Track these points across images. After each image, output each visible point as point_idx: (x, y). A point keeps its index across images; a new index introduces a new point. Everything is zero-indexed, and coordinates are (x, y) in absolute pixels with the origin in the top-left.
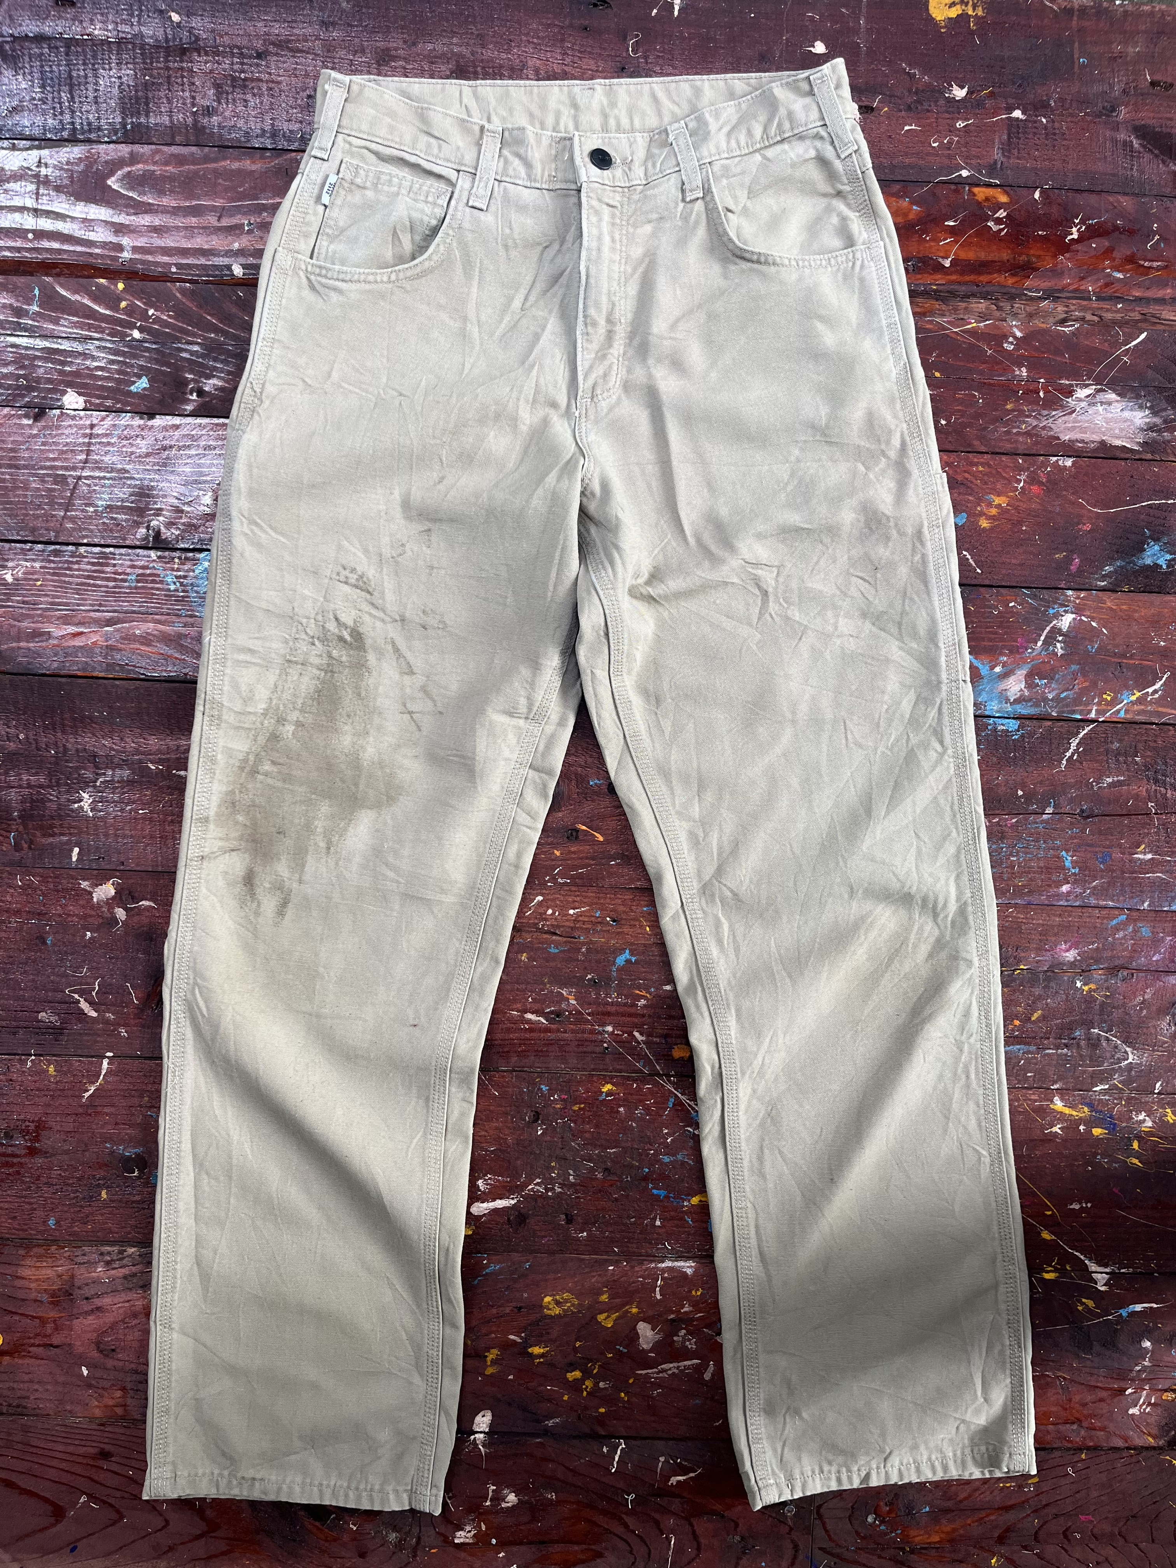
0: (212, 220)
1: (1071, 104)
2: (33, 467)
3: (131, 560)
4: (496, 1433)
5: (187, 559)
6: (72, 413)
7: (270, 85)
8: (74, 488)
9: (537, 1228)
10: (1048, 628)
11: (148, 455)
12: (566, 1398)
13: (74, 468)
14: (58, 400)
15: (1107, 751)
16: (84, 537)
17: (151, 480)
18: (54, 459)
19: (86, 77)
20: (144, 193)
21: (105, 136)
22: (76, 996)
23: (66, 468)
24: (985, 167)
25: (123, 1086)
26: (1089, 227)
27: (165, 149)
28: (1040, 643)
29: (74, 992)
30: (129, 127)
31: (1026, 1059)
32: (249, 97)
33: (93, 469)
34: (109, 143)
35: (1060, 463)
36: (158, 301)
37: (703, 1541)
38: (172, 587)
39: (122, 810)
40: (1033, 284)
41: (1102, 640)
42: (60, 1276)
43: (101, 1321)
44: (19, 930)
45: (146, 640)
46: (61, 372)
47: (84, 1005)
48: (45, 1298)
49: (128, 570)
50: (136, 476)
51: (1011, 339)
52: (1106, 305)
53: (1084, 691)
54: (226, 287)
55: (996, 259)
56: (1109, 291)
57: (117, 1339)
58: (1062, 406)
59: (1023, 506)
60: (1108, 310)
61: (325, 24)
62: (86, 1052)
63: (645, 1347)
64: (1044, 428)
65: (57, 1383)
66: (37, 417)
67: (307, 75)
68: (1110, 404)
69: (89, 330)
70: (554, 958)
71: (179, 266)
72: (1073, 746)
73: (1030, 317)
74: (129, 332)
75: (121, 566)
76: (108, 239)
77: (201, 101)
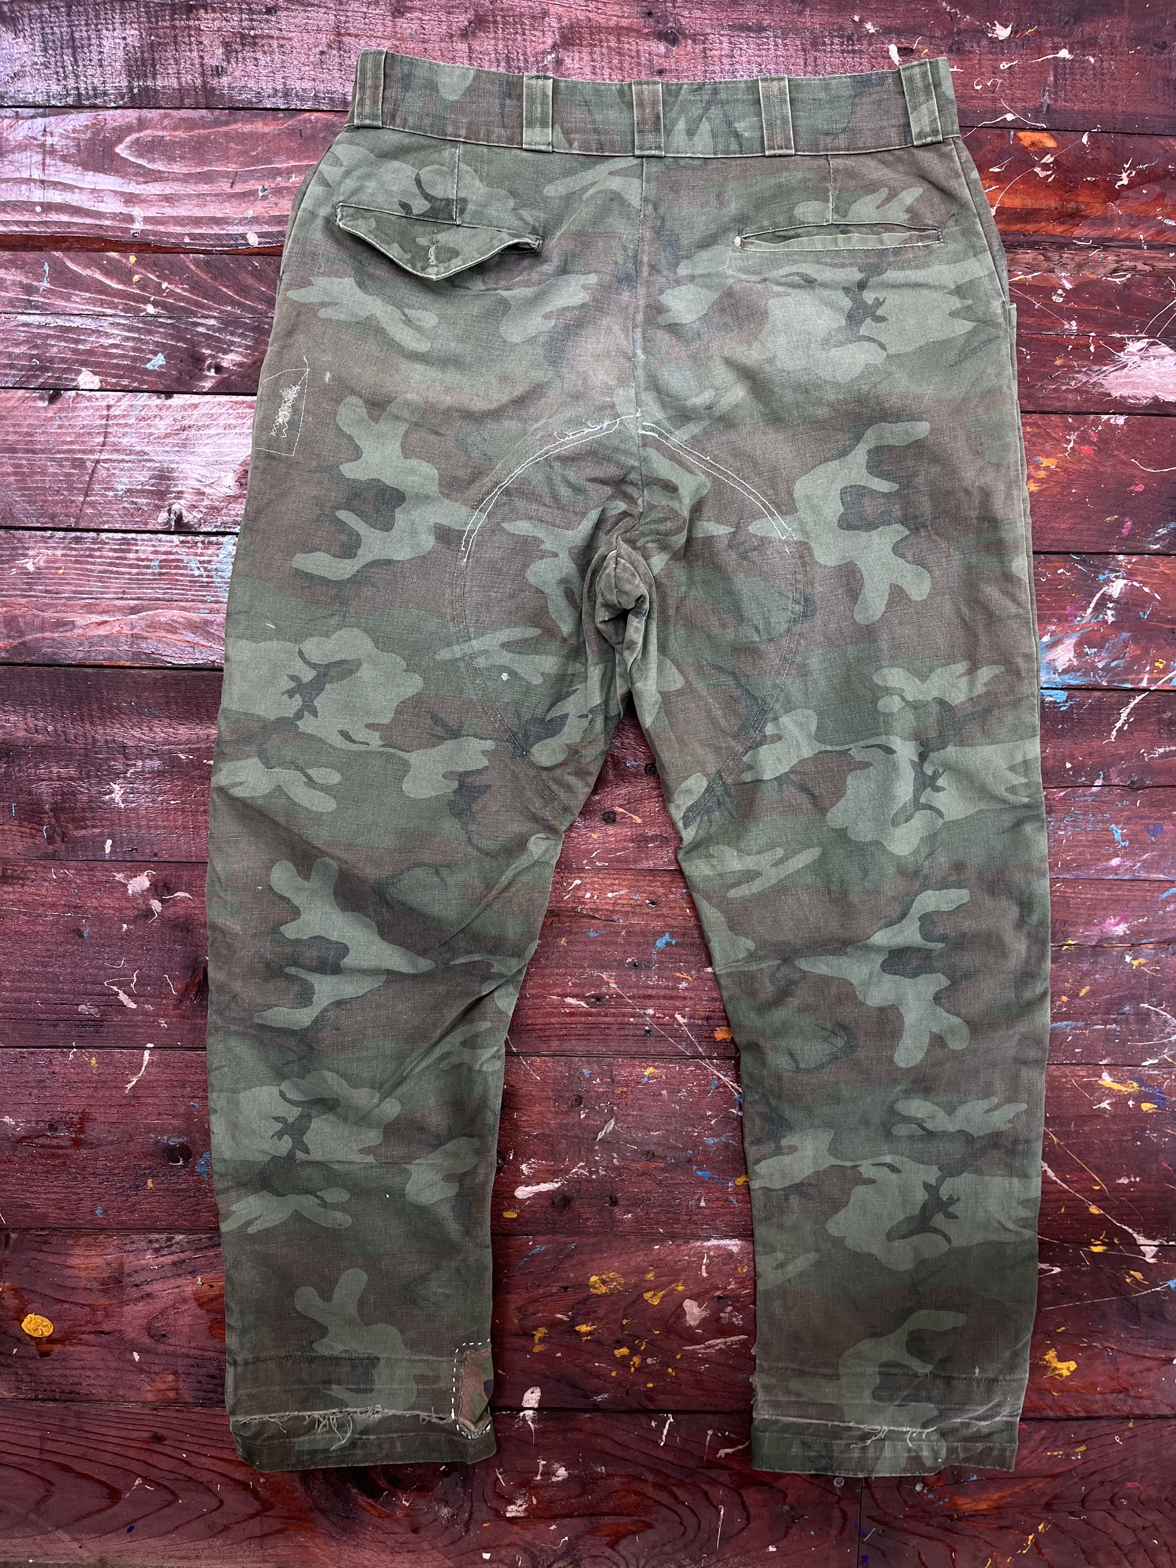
0: (224, 186)
1: (1120, 41)
2: (50, 451)
3: (153, 546)
4: (546, 1409)
5: (210, 543)
6: (88, 394)
7: (282, 42)
8: (93, 471)
9: (582, 1210)
10: (1098, 596)
11: (167, 436)
12: (614, 1374)
13: (92, 452)
14: (73, 380)
15: (1160, 721)
16: (105, 523)
17: (171, 462)
18: (71, 443)
19: (89, 39)
20: (152, 160)
21: (111, 101)
22: (115, 988)
23: (84, 452)
24: (1031, 111)
25: (164, 1077)
26: (1139, 173)
27: (174, 113)
28: (1089, 611)
29: (113, 984)
30: (136, 91)
31: (1074, 1035)
32: (259, 55)
33: (111, 452)
34: (116, 108)
35: (1112, 421)
36: (171, 274)
37: (752, 1511)
38: (197, 573)
39: (153, 801)
40: (1083, 233)
41: (1154, 606)
42: (108, 1264)
43: (151, 1308)
44: (56, 923)
45: (172, 628)
46: (75, 351)
47: (123, 997)
48: (95, 1285)
49: (151, 557)
50: (155, 458)
51: (1060, 291)
52: (1158, 254)
53: (1136, 659)
54: (241, 258)
55: (1044, 207)
56: (1161, 239)
57: (168, 1325)
58: (1114, 361)
59: (1072, 468)
60: (1161, 259)
62: (127, 1043)
63: (693, 1323)
64: (1094, 384)
65: (108, 1368)
66: (52, 400)
67: (319, 30)
68: (1163, 358)
69: (102, 306)
70: (593, 942)
71: (192, 236)
72: (1124, 717)
73: (1079, 266)
74: (143, 307)
75: (144, 552)
76: (117, 210)
77: (210, 62)
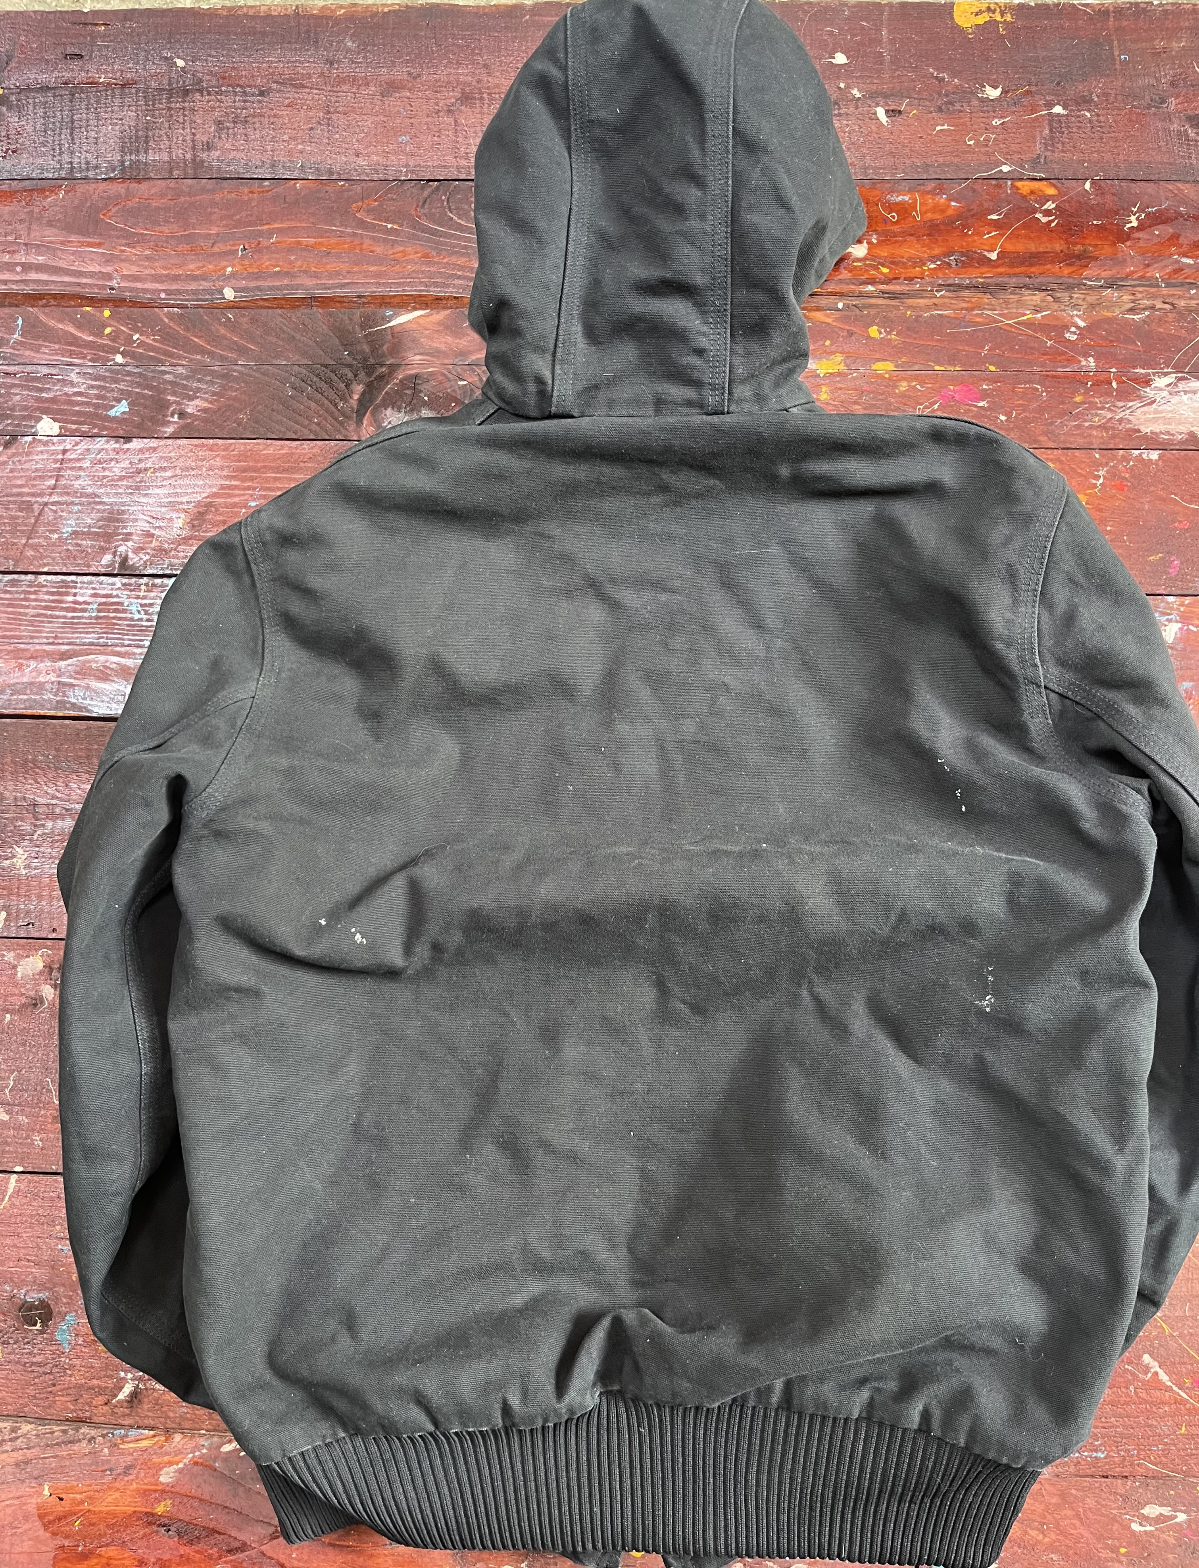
0: (205, 248)
1: (1116, 98)
3: (94, 589)
5: (154, 585)
6: (45, 438)
7: (272, 119)
8: (40, 514)
11: (121, 478)
13: (41, 495)
14: (32, 427)
16: (45, 565)
17: (122, 504)
18: (21, 486)
19: (88, 120)
20: (136, 225)
21: (102, 173)
23: (33, 495)
24: (1027, 162)
25: (33, 1209)
26: (1148, 215)
27: (163, 184)
30: (127, 164)
33: (61, 494)
34: (107, 180)
35: (1144, 456)
36: (143, 326)
38: (136, 616)
40: (1093, 274)
45: (104, 674)
46: (39, 400)
49: (90, 600)
50: (105, 500)
51: (1073, 329)
52: (1177, 291)
54: (216, 310)
55: (1049, 250)
56: (1180, 278)
58: (1139, 397)
59: (1104, 505)
60: (1180, 297)
61: (331, 63)
64: (1120, 421)
66: (7, 445)
67: (310, 109)
68: (1195, 392)
69: (70, 356)
71: (168, 292)
73: (1092, 306)
74: (111, 356)
75: (82, 595)
76: (97, 269)
77: (201, 138)
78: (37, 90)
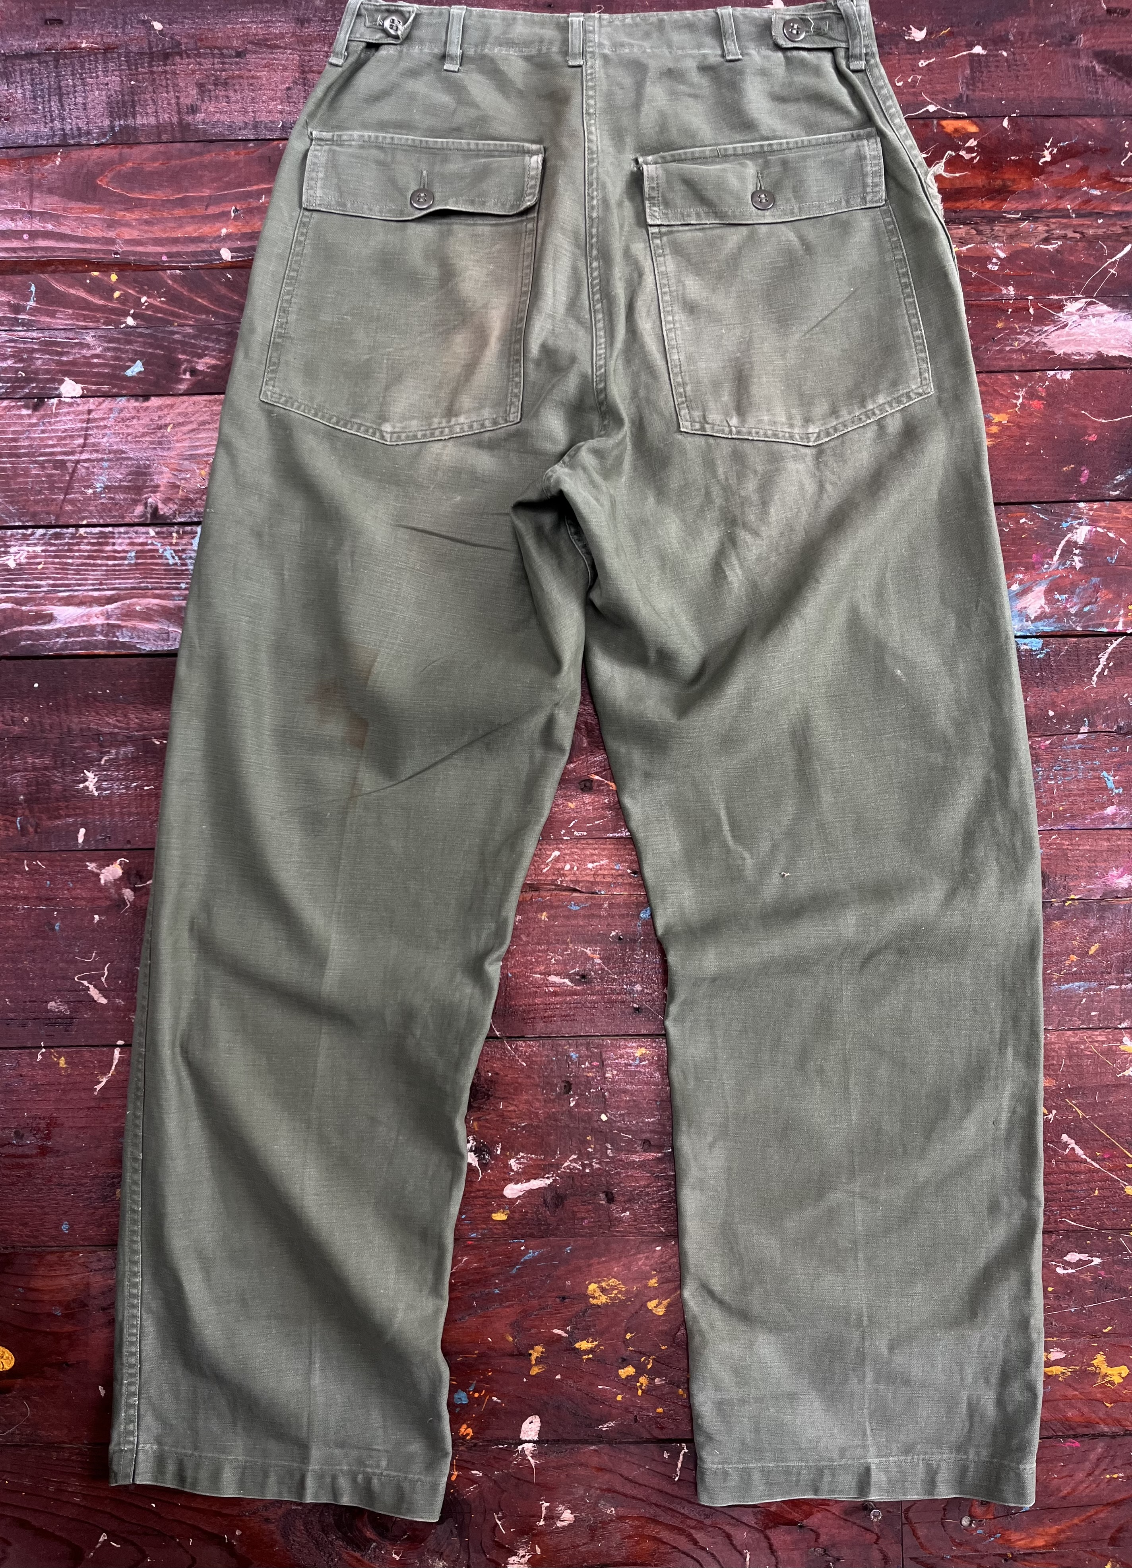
0: (200, 210)
1: (1030, 37)
2: (33, 455)
3: (130, 538)
4: (547, 1441)
5: (185, 533)
6: (70, 400)
7: (251, 81)
8: (74, 471)
9: (575, 1209)
10: (1063, 543)
11: (144, 435)
12: (619, 1398)
13: (72, 453)
14: (56, 389)
16: (83, 518)
17: (147, 459)
18: (53, 446)
19: (75, 86)
20: (133, 190)
21: (94, 139)
22: (86, 983)
23: (65, 453)
24: (951, 101)
26: (1060, 149)
27: (152, 147)
28: (1056, 558)
29: (83, 978)
30: (117, 129)
31: (1088, 997)
32: (231, 93)
33: (91, 452)
34: (100, 146)
35: (1058, 376)
36: (149, 289)
37: (781, 1557)
38: (171, 562)
39: (127, 788)
40: (1011, 207)
41: (1121, 550)
42: (74, 1285)
44: (27, 916)
45: (147, 615)
46: (60, 363)
47: (94, 992)
48: (59, 1310)
49: (128, 548)
50: (132, 455)
51: (995, 260)
52: (1086, 221)
53: (1108, 603)
54: (215, 271)
55: (972, 185)
56: (1089, 208)
58: (1054, 322)
59: (1023, 422)
60: (1089, 226)
61: (302, 22)
62: (97, 1041)
64: (1037, 344)
66: (36, 408)
67: (285, 69)
68: (1102, 315)
69: (84, 320)
70: (575, 915)
71: (170, 255)
72: (1103, 661)
73: (1011, 237)
74: (123, 320)
75: (120, 544)
76: (100, 234)
77: (186, 101)
78: (22, 57)
